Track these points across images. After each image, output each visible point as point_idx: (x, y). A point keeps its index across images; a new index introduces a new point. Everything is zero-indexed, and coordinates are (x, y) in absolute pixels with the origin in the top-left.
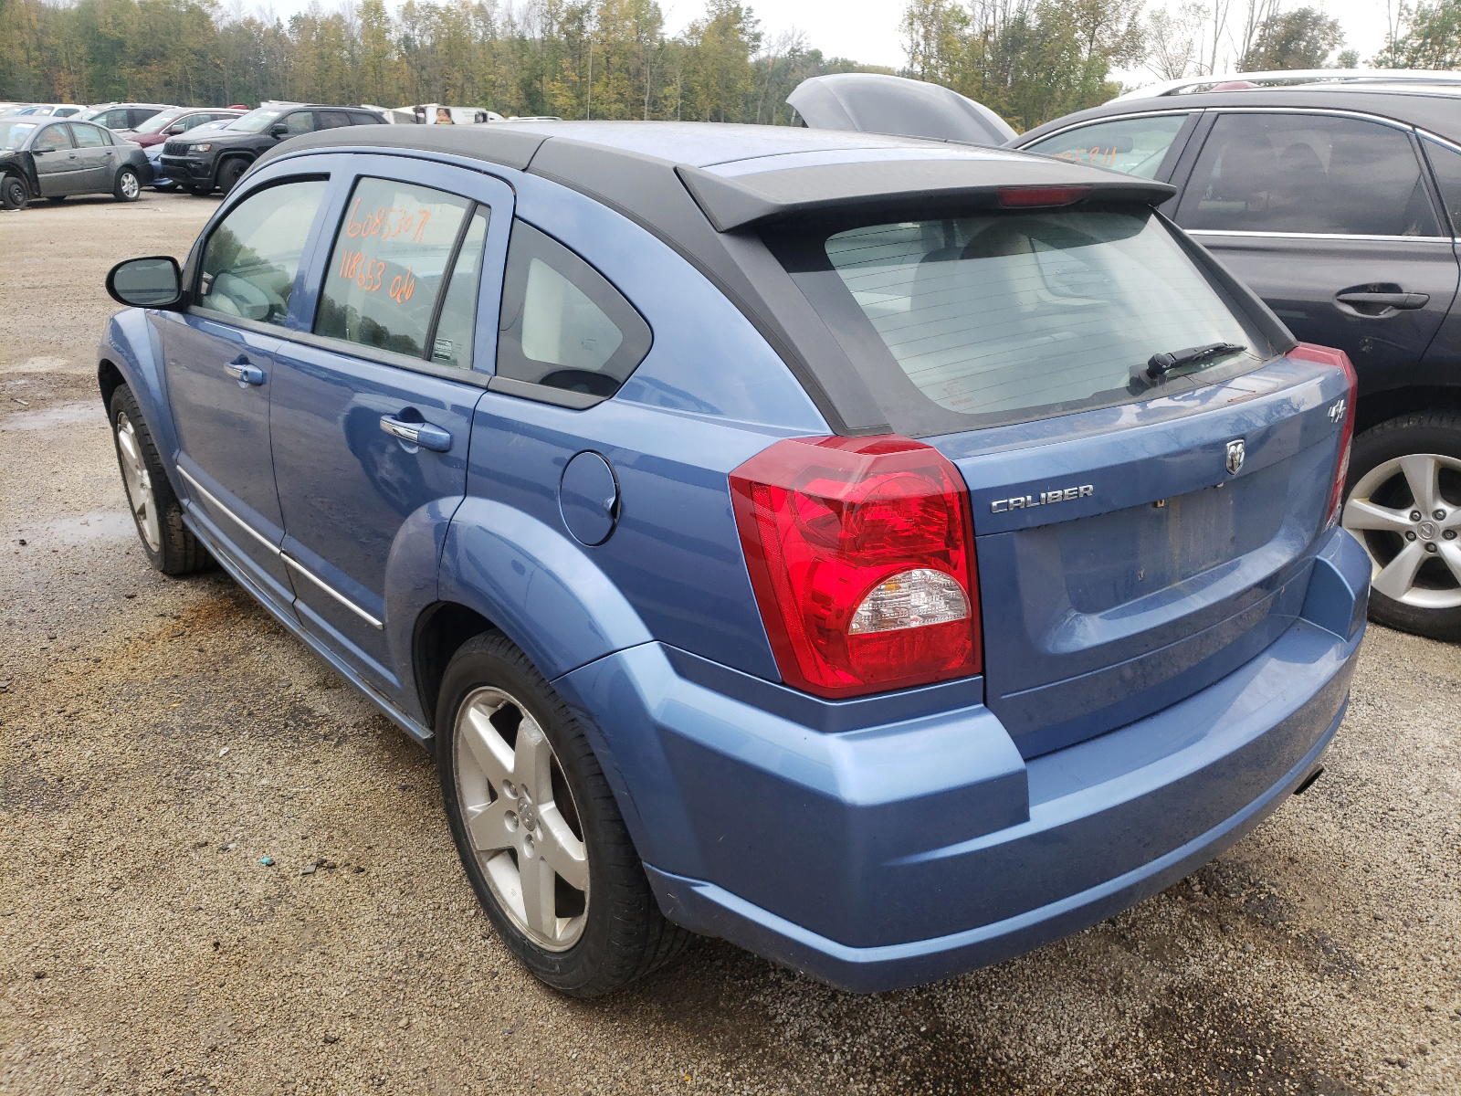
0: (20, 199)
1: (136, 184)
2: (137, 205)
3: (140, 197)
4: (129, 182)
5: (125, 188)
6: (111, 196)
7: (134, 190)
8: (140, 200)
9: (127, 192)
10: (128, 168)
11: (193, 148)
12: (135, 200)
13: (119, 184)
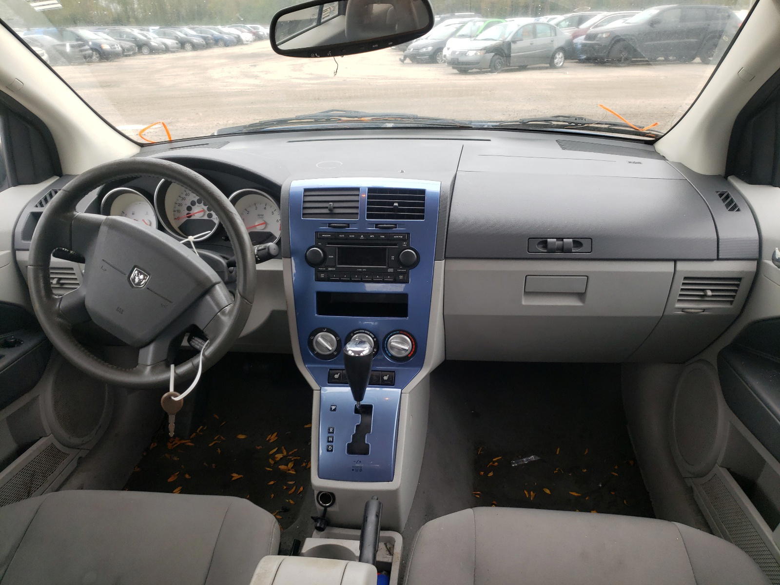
0: (499, 67)
1: (563, 59)
2: (561, 70)
3: (564, 66)
4: (559, 58)
5: (556, 61)
6: (548, 65)
7: (561, 62)
8: (564, 67)
9: (557, 63)
10: (561, 49)
11: (599, 36)
12: (562, 67)
13: (553, 57)
